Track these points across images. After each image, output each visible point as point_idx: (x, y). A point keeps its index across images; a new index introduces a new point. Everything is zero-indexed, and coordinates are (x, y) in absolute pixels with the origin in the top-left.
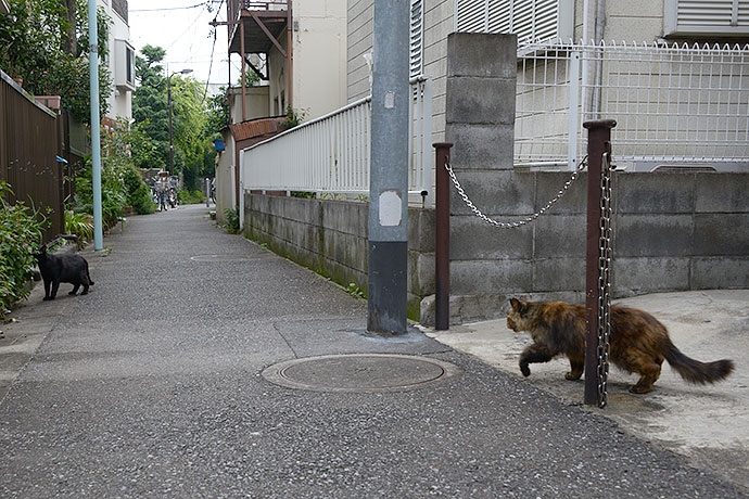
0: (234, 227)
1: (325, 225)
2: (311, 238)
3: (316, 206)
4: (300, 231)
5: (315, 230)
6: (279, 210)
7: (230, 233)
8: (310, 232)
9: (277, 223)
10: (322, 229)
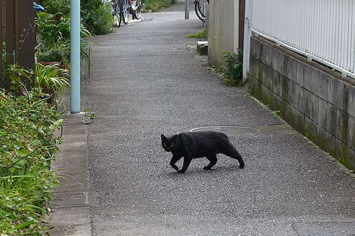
0: (235, 77)
1: (350, 112)
2: (333, 121)
3: (341, 88)
4: (321, 110)
5: (338, 114)
6: (296, 75)
7: (228, 84)
8: (333, 114)
9: (293, 90)
10: (346, 116)
